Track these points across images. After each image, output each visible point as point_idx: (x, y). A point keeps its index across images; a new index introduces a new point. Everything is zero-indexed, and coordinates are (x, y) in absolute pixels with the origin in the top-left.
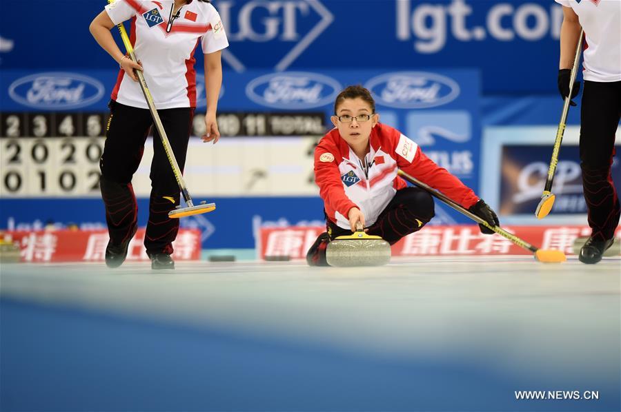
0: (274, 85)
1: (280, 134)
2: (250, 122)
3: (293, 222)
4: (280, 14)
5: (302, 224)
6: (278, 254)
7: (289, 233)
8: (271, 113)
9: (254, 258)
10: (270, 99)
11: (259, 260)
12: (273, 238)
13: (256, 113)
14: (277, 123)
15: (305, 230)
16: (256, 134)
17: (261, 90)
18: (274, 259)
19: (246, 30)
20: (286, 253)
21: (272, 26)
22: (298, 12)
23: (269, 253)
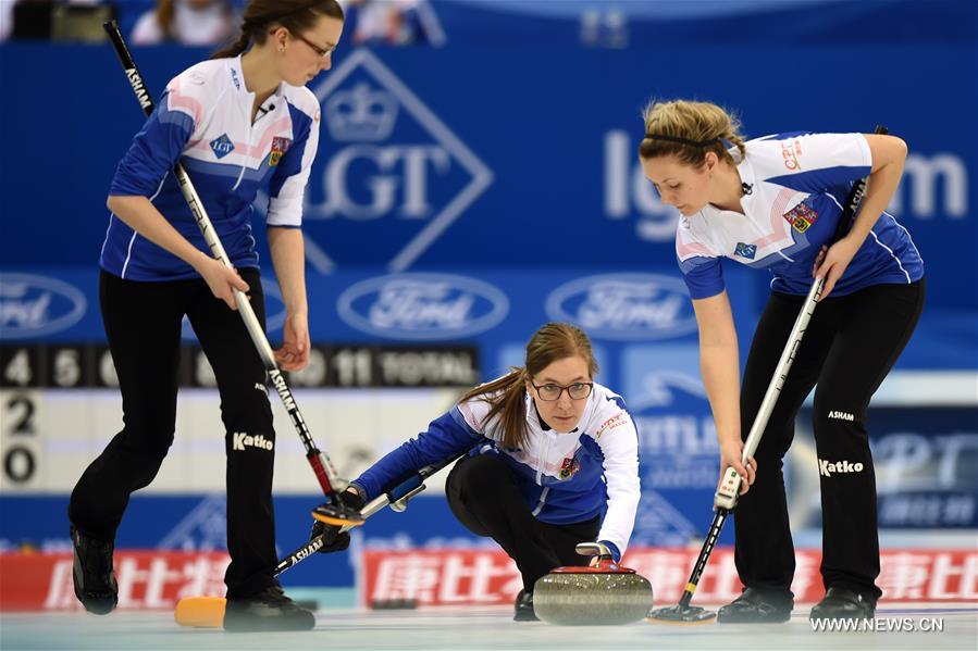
0: (388, 296)
1: (398, 384)
2: (345, 362)
3: (419, 541)
4: (399, 169)
5: (435, 545)
6: (395, 596)
7: (415, 562)
8: (380, 347)
9: (351, 604)
10: (380, 321)
11: (361, 609)
12: (386, 568)
13: (354, 348)
14: (392, 364)
15: (443, 555)
16: (355, 384)
17: (364, 305)
18: (388, 605)
19: (337, 198)
20: (410, 595)
21: (383, 192)
22: (430, 166)
23: (381, 594)
